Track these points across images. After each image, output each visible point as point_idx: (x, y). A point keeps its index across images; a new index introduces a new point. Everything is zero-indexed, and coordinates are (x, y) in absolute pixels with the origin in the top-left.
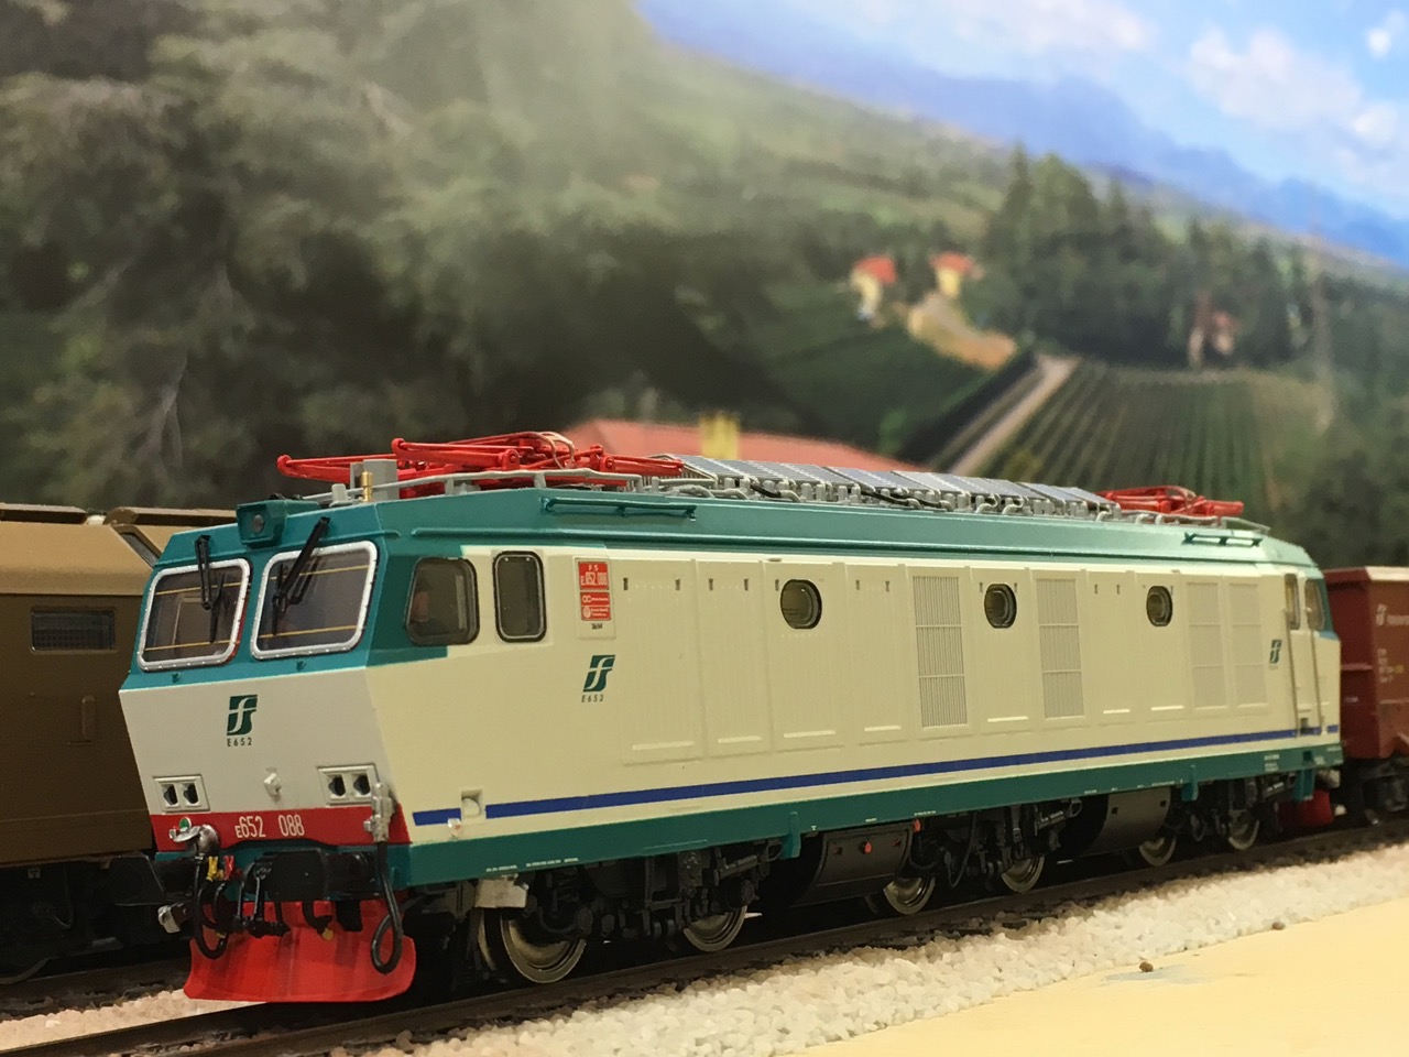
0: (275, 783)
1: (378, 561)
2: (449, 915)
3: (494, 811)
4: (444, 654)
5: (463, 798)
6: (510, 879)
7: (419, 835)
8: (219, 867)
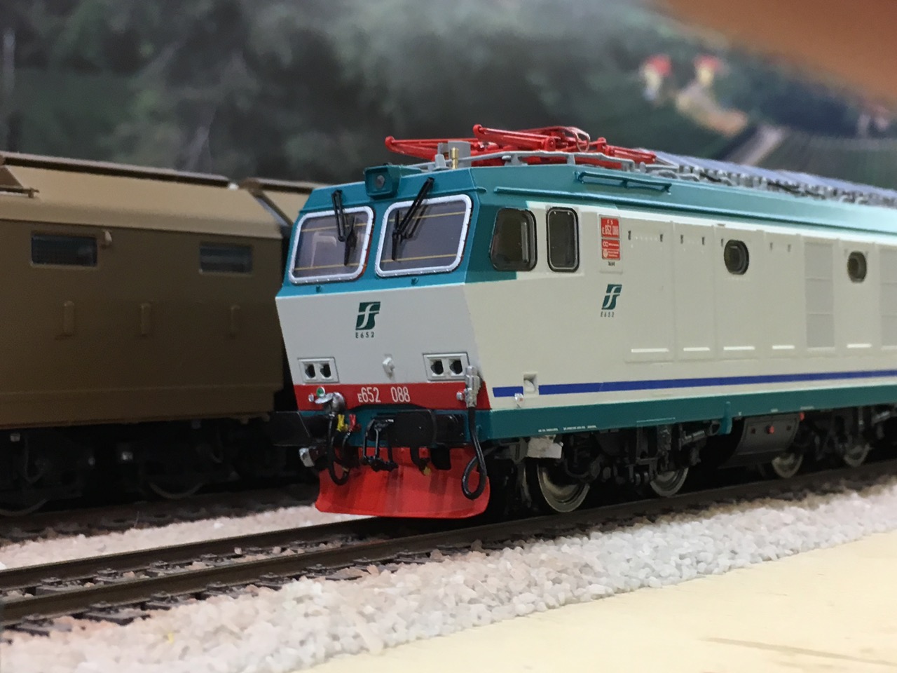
0: (390, 365)
1: (472, 209)
2: (510, 461)
3: (545, 390)
4: (514, 277)
5: (525, 379)
6: (551, 438)
7: (497, 404)
8: (345, 422)
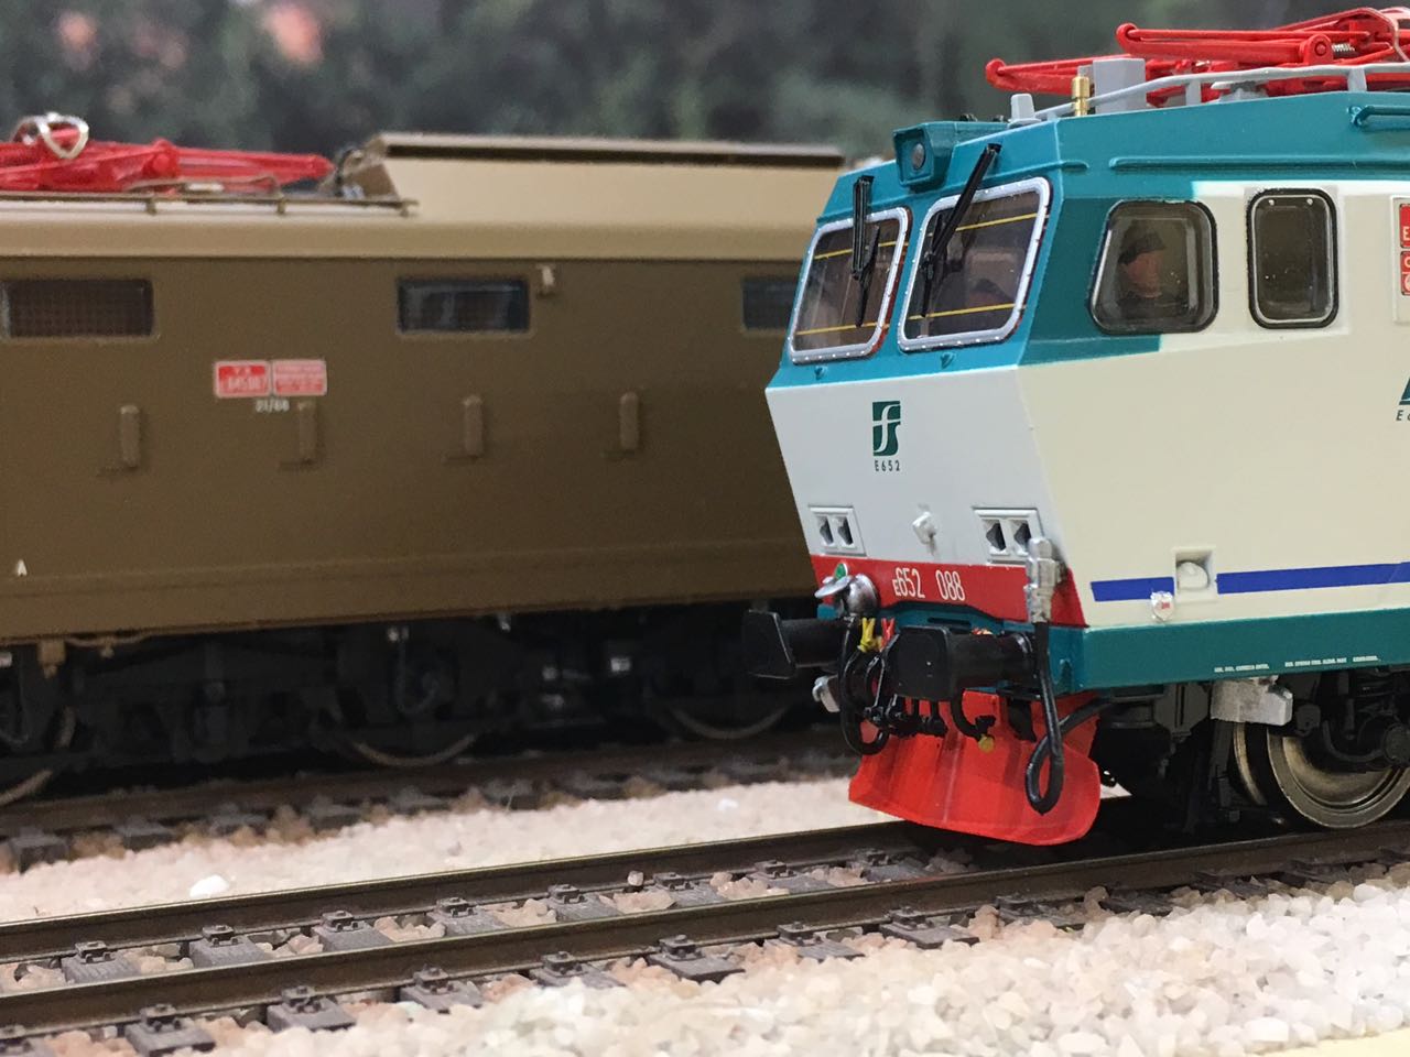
0: (926, 526)
4: (1155, 347)
7: (1100, 616)
8: (877, 632)
